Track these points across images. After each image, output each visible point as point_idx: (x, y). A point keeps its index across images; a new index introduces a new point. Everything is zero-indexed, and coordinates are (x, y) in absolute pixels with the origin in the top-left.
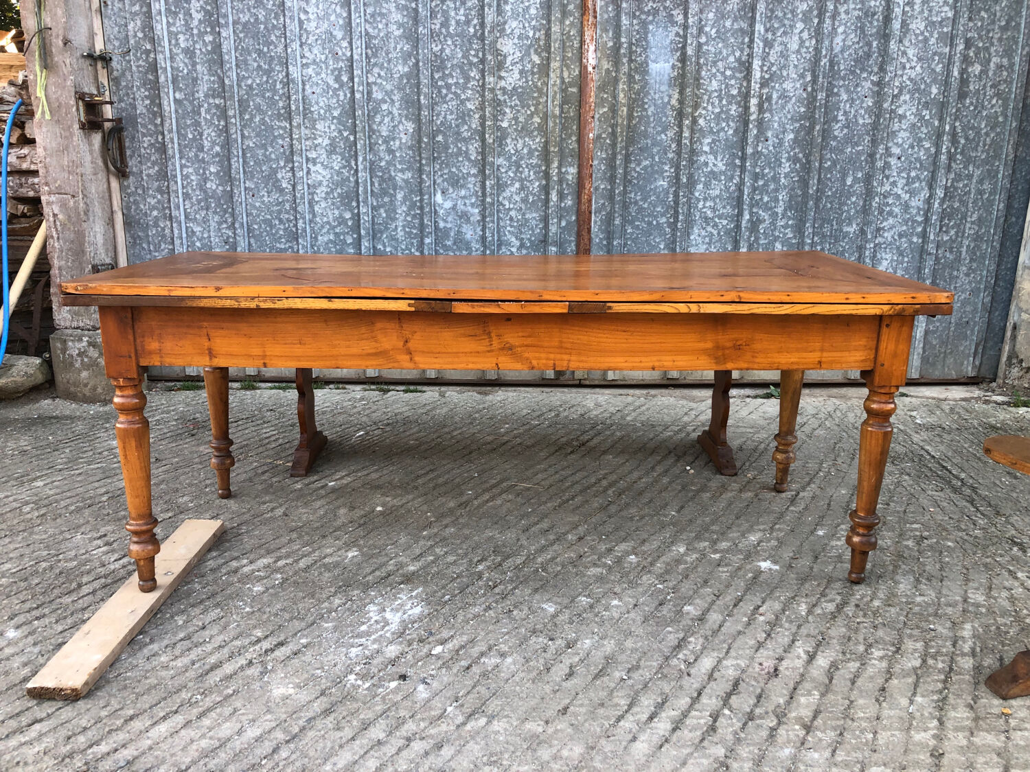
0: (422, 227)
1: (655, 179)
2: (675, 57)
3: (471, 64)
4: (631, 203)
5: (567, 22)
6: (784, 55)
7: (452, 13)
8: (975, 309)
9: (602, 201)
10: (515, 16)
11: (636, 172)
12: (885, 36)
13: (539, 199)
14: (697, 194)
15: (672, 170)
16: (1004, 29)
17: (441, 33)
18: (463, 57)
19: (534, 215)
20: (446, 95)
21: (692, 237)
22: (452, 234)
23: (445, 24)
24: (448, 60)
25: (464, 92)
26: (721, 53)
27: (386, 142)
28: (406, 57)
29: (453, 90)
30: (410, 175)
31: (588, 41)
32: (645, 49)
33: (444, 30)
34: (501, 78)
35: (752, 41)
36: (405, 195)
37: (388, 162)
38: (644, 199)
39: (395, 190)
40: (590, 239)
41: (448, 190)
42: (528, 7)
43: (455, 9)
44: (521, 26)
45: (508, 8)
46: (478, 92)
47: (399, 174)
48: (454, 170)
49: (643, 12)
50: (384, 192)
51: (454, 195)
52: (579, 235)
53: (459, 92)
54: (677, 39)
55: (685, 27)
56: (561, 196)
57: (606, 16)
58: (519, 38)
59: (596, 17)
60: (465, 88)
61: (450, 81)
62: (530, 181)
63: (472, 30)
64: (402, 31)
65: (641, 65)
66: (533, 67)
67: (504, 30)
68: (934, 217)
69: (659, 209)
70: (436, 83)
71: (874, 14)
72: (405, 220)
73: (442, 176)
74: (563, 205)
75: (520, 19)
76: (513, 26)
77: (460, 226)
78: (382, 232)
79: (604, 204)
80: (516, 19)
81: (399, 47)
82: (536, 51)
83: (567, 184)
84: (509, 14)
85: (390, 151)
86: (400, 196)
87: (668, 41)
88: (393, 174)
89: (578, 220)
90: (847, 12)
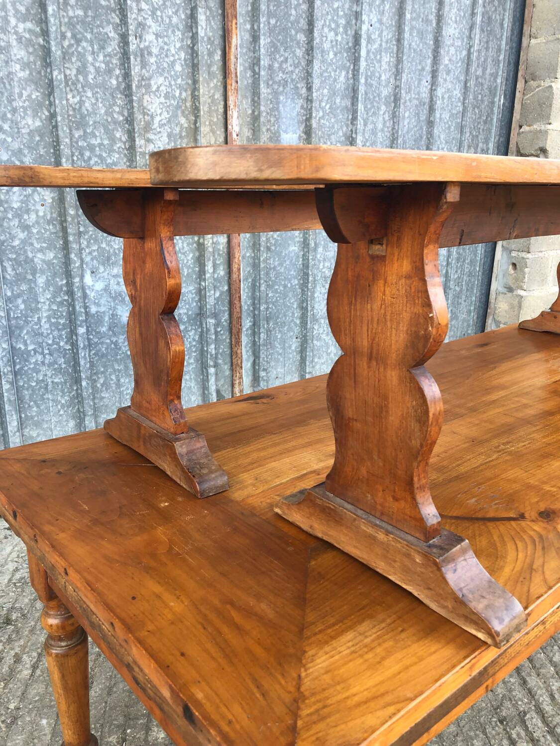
0: (72, 315)
1: (289, 245)
2: (301, 129)
3: (115, 122)
4: (270, 269)
5: (212, 85)
6: (374, 132)
7: (90, 59)
8: (468, 326)
9: (248, 269)
10: (160, 71)
11: (274, 239)
12: (430, 123)
13: (194, 271)
14: (318, 256)
15: (301, 236)
16: (485, 122)
17: (78, 80)
18: (106, 113)
19: (191, 288)
20: (90, 158)
21: (316, 295)
22: (107, 319)
23: (82, 70)
24: (89, 115)
25: (110, 156)
26: (333, 127)
27: (18, 215)
28: (36, 107)
29: (98, 153)
30: (52, 255)
31: (232, 107)
32: (277, 119)
33: (81, 78)
34: (149, 141)
35: (354, 118)
36: (48, 280)
37: (24, 242)
38: (281, 264)
39: (34, 274)
40: (241, 307)
41: (98, 269)
42: (173, 62)
43: (93, 53)
44: (167, 84)
45: (153, 60)
46: (125, 155)
47: (39, 255)
48: (104, 245)
49: (275, 82)
50: (20, 278)
51: (105, 274)
52: (231, 304)
53: (104, 155)
54: (302, 111)
55: (309, 100)
56: (215, 266)
57: (246, 83)
58: (167, 96)
59: (237, 82)
60: (111, 151)
61: (93, 141)
62: (184, 254)
63: (114, 82)
64: (27, 72)
65: (275, 134)
66: (181, 131)
67: (149, 86)
68: (453, 262)
69: (292, 273)
70: (77, 142)
71: (424, 105)
72: (49, 310)
73: (90, 253)
74: (216, 276)
75: (166, 75)
76: (159, 83)
77: (115, 308)
78: (21, 328)
79: (249, 272)
80: (161, 75)
81: (25, 94)
82: (183, 112)
83: (219, 254)
84: (154, 67)
85: (26, 228)
86: (41, 280)
87: (295, 113)
88: (30, 255)
89: (230, 289)
90: (410, 100)
